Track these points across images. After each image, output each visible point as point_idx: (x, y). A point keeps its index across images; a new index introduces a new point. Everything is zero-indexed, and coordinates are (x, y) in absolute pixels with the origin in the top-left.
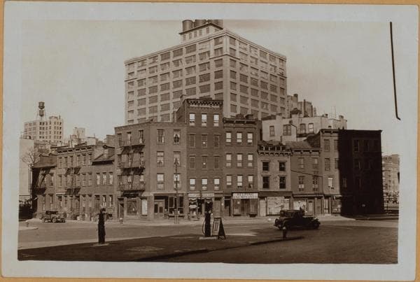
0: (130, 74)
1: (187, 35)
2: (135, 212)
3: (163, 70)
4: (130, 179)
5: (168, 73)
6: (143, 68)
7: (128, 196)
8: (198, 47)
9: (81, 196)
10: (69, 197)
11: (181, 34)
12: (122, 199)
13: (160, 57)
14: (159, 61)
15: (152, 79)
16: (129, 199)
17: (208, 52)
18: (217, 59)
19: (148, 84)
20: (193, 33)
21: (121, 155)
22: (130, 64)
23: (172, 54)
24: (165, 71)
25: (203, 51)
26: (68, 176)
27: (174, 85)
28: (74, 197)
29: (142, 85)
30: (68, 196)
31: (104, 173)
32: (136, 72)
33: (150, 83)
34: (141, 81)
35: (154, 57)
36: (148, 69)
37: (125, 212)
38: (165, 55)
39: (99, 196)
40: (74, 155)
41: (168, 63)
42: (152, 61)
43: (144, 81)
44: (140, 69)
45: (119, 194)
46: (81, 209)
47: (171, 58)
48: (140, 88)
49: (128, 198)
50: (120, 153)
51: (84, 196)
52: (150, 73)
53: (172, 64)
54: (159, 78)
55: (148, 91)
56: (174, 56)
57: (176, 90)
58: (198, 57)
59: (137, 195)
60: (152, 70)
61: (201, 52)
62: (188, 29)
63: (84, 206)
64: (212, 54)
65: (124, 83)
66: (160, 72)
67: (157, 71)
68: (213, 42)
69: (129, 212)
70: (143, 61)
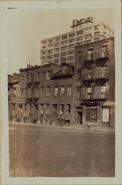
0: (43, 47)
1: (75, 28)
2: (96, 120)
3: (62, 45)
4: (89, 90)
5: (66, 47)
6: (51, 44)
7: (88, 105)
8: (84, 31)
9: (39, 105)
10: (28, 106)
11: (72, 27)
12: (81, 108)
13: (61, 38)
14: (60, 40)
15: (56, 50)
16: (89, 108)
17: (90, 35)
18: (96, 38)
19: (53, 53)
20: (79, 26)
21: (81, 70)
22: (44, 42)
23: (68, 36)
24: (63, 46)
25: (87, 34)
26: (29, 89)
27: (69, 53)
28: (33, 105)
29: (50, 53)
30: (28, 104)
31: (62, 86)
32: (47, 46)
33: (55, 52)
34: (49, 51)
35: (58, 38)
36: (54, 44)
37: (84, 119)
38: (64, 37)
39: (56, 105)
40: (35, 73)
41: (66, 41)
42: (56, 40)
43: (51, 51)
44: (49, 45)
45: (78, 103)
46: (39, 115)
47: (68, 38)
48: (49, 55)
49: (87, 106)
50: (80, 68)
51: (42, 105)
52: (55, 47)
53: (68, 42)
54: (60, 49)
55: (53, 56)
56: (70, 37)
57: (70, 56)
58: (84, 37)
59: (99, 104)
60: (56, 45)
61: (86, 34)
62: (76, 25)
63: (42, 112)
64: (93, 35)
65: (40, 52)
66: (61, 46)
67: (59, 45)
68: (93, 29)
69: (88, 119)
70: (51, 40)
